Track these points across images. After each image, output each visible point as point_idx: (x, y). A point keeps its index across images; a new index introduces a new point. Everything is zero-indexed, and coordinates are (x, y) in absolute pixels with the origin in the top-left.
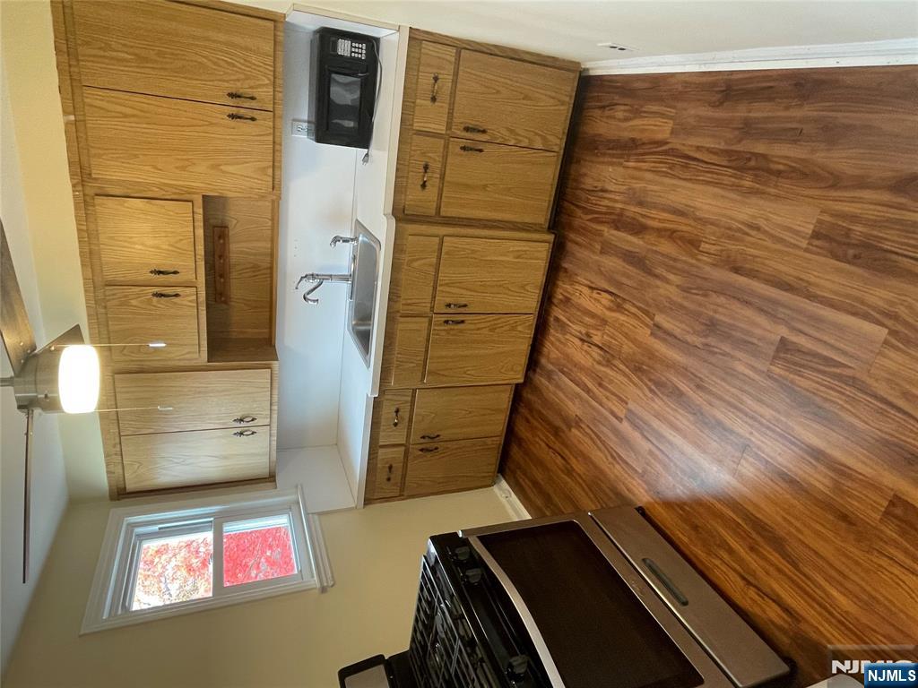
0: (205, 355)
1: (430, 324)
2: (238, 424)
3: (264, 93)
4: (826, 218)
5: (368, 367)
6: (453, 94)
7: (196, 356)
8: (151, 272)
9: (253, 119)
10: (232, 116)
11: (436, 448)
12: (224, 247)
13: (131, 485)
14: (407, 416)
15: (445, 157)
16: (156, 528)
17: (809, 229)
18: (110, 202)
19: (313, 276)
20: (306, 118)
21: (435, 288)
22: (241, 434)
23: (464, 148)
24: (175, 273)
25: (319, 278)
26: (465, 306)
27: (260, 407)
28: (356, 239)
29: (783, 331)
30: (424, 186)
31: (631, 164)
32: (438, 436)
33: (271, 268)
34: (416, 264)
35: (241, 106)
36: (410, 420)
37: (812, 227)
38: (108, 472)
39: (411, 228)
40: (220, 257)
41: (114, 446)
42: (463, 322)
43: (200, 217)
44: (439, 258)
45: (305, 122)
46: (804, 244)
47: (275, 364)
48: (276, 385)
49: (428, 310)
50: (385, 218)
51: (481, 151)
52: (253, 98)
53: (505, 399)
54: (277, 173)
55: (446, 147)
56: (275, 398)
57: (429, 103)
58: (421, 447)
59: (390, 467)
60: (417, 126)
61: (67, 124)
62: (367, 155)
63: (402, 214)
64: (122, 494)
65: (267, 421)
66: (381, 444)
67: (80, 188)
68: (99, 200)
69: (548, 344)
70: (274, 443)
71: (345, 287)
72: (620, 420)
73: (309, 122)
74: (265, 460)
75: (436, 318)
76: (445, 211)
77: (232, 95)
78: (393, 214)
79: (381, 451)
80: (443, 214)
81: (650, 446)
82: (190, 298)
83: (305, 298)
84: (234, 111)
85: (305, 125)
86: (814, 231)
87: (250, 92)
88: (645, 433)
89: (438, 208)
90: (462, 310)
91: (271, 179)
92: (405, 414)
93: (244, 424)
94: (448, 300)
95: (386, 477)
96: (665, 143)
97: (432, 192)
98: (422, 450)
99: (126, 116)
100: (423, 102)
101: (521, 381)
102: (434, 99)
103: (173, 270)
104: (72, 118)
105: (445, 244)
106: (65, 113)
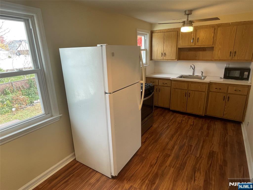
0: (180, 47)
1: (185, 90)
2: (164, 53)
3: (236, 58)
4: (217, 152)
5: (177, 78)
6: (236, 94)
7: (180, 46)
8: (198, 38)
9: (230, 56)
10: (231, 52)
11: (157, 92)
12: (201, 51)
13: (153, 34)
14: (165, 85)
15: (222, 93)
16: (146, 39)
17: (214, 150)
18: (213, 30)
19: (194, 68)
20: (230, 66)
21: (193, 91)
22: (162, 54)
23: (224, 97)
24: (198, 42)
25: (194, 69)
26: (189, 97)
27: (167, 57)
28: (202, 76)
29: (194, 146)
30: (216, 88)
31: (222, 129)
32: (159, 92)
33: (196, 60)
34: (199, 87)
35: (233, 54)
36: (164, 86)
37: (215, 150)
38: (157, 30)
39: (207, 86)
40: (199, 50)
41: (162, 31)
42: (186, 96)
43: (209, 46)
44: (200, 91)
45: (229, 66)
46: (211, 149)
47: (176, 60)
48: (172, 60)
49: (189, 89)
50: (210, 81)
51: (224, 100)
52: (235, 56)
53: (166, 106)
54: (218, 61)
55: (225, 93)
56: (169, 60)
57: (235, 89)
58: (158, 88)
59: (154, 82)
60: (229, 87)
61: (229, 23)
62: (222, 78)
63: (210, 84)
64: (152, 33)
65: (164, 59)
66: (159, 80)
67: (216, 25)
68: (214, 29)
69: (179, 114)
70: (159, 60)
71: (191, 74)
72: (168, 124)
73: (229, 67)
74: (156, 58)
75: (187, 91)
76: (210, 93)
77: (235, 52)
78: (210, 82)
79: (158, 80)
80: (210, 92)
81: (165, 128)
82: (192, 44)
83: (191, 66)
84: (232, 52)
85: (228, 66)
86: (214, 151)
87: (236, 55)
88: (167, 128)
89: (211, 91)
90: (188, 96)
91: (217, 59)
92: (166, 85)
93: (164, 54)
94: (191, 93)
95: (152, 81)
96: (227, 134)
97: (215, 90)
98: (157, 89)
99: (231, 33)
100: (235, 88)
101: (171, 109)
102: (235, 90)
103: (198, 41)
104: (231, 24)
105: (203, 93)
106: (232, 23)
